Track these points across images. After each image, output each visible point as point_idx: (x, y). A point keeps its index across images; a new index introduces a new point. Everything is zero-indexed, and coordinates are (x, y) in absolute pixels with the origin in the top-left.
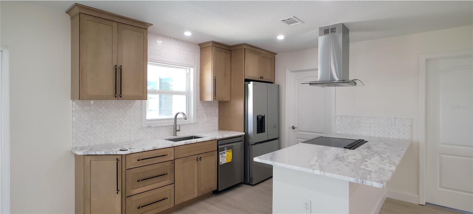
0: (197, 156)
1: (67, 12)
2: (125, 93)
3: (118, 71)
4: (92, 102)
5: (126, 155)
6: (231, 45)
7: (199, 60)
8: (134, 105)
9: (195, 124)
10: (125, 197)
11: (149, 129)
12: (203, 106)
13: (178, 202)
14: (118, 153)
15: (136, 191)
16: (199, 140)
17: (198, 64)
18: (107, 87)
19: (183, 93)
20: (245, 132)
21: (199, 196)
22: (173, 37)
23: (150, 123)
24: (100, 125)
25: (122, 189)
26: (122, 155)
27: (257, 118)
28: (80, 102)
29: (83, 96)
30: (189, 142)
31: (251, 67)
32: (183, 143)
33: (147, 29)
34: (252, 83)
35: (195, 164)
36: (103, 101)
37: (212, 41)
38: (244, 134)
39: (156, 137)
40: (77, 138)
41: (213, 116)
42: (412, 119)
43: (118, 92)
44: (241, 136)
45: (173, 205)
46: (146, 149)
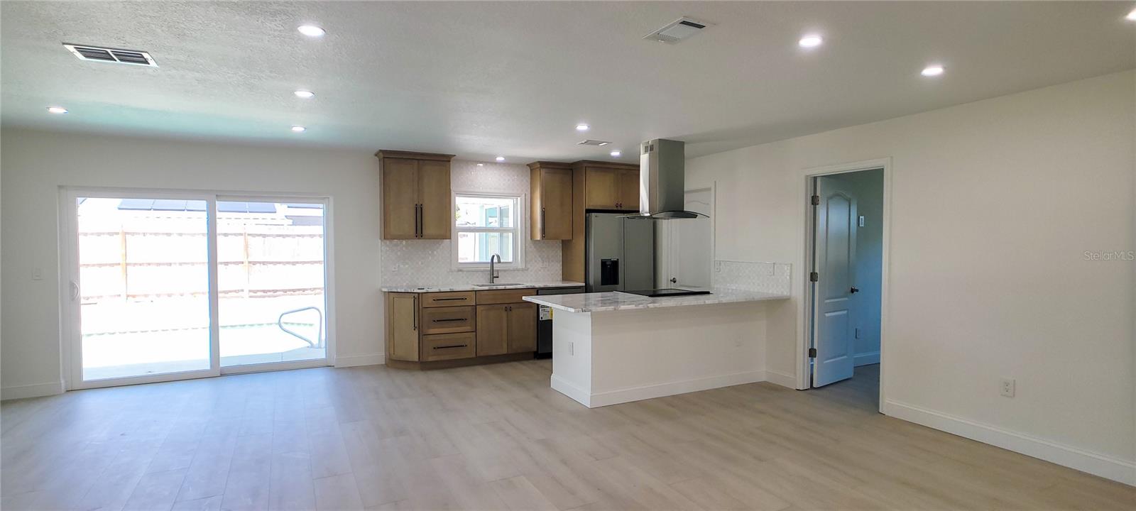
0: (506, 305)
1: (376, 155)
2: (425, 231)
3: (419, 211)
4: (404, 242)
5: (422, 293)
6: (571, 162)
7: (529, 186)
9: (523, 270)
10: (422, 336)
11: (460, 273)
12: (535, 247)
13: (481, 354)
14: (415, 291)
15: (432, 331)
16: (508, 287)
17: (526, 191)
18: (409, 227)
19: (507, 230)
20: (586, 283)
21: (510, 353)
22: (489, 162)
23: (461, 266)
24: (407, 266)
25: (419, 327)
26: (419, 293)
27: (604, 263)
28: (388, 242)
29: (387, 235)
30: (494, 288)
31: (598, 192)
32: (487, 288)
33: (449, 161)
34: (593, 214)
35: (504, 314)
36: (410, 242)
37: (539, 162)
38: (584, 284)
39: (468, 283)
40: (385, 277)
41: (552, 261)
42: (791, 265)
43: (419, 232)
44: (580, 287)
45: (474, 356)
46: (442, 290)
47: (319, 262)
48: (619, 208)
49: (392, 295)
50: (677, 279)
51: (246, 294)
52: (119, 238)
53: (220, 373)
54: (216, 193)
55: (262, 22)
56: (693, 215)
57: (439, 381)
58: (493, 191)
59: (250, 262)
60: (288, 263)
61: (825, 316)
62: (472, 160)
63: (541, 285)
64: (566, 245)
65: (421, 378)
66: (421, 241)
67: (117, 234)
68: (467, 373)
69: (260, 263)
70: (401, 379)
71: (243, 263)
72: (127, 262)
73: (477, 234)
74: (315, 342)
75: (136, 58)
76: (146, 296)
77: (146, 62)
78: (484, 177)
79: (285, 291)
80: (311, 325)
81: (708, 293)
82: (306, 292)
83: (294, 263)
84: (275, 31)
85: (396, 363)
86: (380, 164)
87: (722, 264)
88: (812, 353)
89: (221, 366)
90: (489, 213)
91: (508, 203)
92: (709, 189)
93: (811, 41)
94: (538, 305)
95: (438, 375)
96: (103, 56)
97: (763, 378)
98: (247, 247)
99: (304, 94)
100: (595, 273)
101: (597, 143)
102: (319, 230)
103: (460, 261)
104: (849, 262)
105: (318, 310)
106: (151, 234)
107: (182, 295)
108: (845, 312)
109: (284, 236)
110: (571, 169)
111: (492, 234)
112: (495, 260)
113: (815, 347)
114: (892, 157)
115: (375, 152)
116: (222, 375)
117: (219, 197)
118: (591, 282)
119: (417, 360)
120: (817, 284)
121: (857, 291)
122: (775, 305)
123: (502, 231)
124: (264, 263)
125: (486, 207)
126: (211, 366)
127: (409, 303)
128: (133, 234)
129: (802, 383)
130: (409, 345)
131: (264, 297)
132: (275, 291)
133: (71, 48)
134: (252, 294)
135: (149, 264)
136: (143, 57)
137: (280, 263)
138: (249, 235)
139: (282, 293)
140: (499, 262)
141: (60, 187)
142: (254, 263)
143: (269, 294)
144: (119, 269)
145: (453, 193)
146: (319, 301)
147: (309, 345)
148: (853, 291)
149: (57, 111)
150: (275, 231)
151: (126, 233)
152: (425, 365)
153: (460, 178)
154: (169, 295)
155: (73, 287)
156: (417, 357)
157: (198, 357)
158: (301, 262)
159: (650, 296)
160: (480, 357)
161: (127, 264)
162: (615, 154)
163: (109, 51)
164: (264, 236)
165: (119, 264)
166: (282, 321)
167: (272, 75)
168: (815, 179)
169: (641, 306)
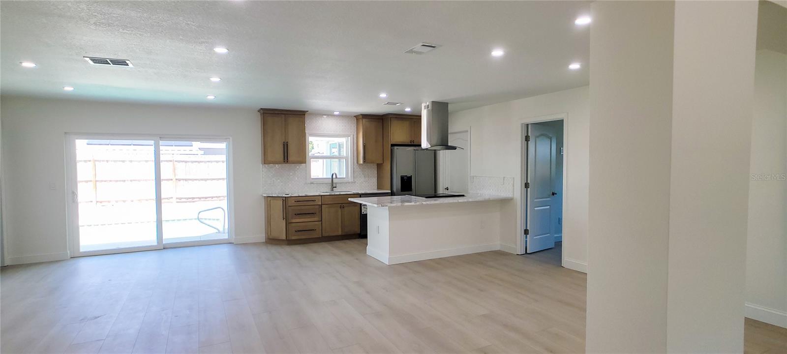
0: (340, 205)
1: (259, 111)
2: (290, 159)
3: (286, 146)
5: (288, 197)
6: (382, 114)
7: (355, 130)
8: (301, 167)
9: (352, 182)
10: (288, 224)
11: (312, 184)
12: (359, 168)
13: (325, 234)
14: (283, 196)
15: (294, 221)
16: (342, 193)
17: (354, 133)
18: (279, 155)
19: (343, 158)
20: (391, 190)
21: (343, 234)
22: (330, 114)
23: (313, 180)
24: (279, 181)
25: (286, 218)
26: (285, 197)
27: (402, 178)
28: (266, 166)
29: (266, 161)
30: (333, 194)
31: (398, 133)
32: (328, 194)
33: (305, 115)
34: (396, 147)
35: (340, 210)
36: (280, 165)
37: (362, 115)
38: (390, 191)
39: (317, 191)
40: (265, 188)
41: (371, 177)
42: (514, 178)
43: (286, 159)
44: (387, 193)
45: (321, 236)
46: (300, 195)
47: (223, 179)
48: (412, 143)
49: (269, 199)
50: (449, 188)
51: (174, 200)
52: (91, 164)
53: (162, 247)
54: (160, 136)
55: (194, 47)
56: (454, 148)
57: (299, 252)
58: (332, 133)
59: (176, 179)
60: (202, 180)
61: (534, 209)
62: (319, 114)
63: (363, 192)
64: (379, 167)
65: (288, 249)
66: (287, 165)
67: (90, 161)
68: (316, 247)
69: (183, 180)
70: (275, 250)
71: (172, 180)
72: (97, 179)
73: (325, 160)
74: (221, 229)
75: (123, 63)
76: (109, 202)
77: (127, 65)
78: (328, 124)
79: (200, 198)
80: (218, 220)
81: (463, 196)
82: (214, 199)
83: (206, 180)
84: (201, 50)
85: (272, 241)
86: (261, 118)
87: (475, 177)
88: (526, 232)
89: (164, 243)
90: (332, 146)
91: (343, 140)
92: (467, 131)
93: (498, 53)
94: (361, 204)
95: (298, 248)
96: (105, 62)
97: (498, 248)
98: (174, 169)
99: (215, 79)
100: (397, 184)
101: (395, 104)
102: (223, 157)
103: (312, 177)
104: (551, 177)
105: (223, 210)
106: (112, 161)
107: (132, 201)
108: (549, 207)
109: (199, 162)
110: (382, 119)
111: (334, 160)
112: (334, 176)
113: (528, 229)
114: (568, 113)
115: (258, 110)
116: (164, 248)
117: (161, 138)
118: (395, 190)
119: (285, 239)
120: (529, 189)
121: (556, 194)
122: (504, 203)
123: (339, 158)
124: (186, 180)
125: (330, 143)
126: (158, 243)
127: (280, 203)
128: (99, 161)
129: (520, 250)
130: (280, 230)
131: (186, 202)
132: (193, 198)
133: (88, 59)
134: (178, 200)
135: (111, 181)
136: (126, 62)
137: (196, 180)
138: (176, 161)
139: (198, 199)
140: (336, 177)
141: (66, 133)
142: (179, 180)
143: (189, 200)
144: (91, 184)
145: (307, 134)
146: (224, 204)
147: (217, 231)
148: (553, 194)
149: (68, 89)
150: (193, 158)
151: (95, 161)
152: (290, 242)
153: (311, 125)
154: (124, 201)
155: (74, 194)
156: (285, 237)
157: (149, 238)
158: (210, 179)
159: (426, 198)
160: (324, 237)
161: (96, 181)
162: (408, 110)
163: (108, 60)
164: (186, 162)
165: (91, 181)
166: (200, 217)
167: (197, 70)
168: (528, 125)
169: (418, 203)
